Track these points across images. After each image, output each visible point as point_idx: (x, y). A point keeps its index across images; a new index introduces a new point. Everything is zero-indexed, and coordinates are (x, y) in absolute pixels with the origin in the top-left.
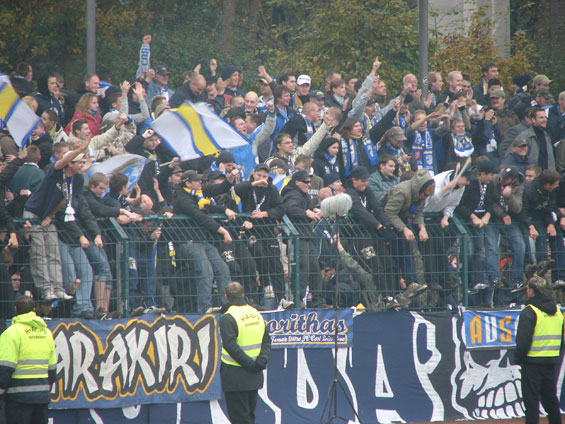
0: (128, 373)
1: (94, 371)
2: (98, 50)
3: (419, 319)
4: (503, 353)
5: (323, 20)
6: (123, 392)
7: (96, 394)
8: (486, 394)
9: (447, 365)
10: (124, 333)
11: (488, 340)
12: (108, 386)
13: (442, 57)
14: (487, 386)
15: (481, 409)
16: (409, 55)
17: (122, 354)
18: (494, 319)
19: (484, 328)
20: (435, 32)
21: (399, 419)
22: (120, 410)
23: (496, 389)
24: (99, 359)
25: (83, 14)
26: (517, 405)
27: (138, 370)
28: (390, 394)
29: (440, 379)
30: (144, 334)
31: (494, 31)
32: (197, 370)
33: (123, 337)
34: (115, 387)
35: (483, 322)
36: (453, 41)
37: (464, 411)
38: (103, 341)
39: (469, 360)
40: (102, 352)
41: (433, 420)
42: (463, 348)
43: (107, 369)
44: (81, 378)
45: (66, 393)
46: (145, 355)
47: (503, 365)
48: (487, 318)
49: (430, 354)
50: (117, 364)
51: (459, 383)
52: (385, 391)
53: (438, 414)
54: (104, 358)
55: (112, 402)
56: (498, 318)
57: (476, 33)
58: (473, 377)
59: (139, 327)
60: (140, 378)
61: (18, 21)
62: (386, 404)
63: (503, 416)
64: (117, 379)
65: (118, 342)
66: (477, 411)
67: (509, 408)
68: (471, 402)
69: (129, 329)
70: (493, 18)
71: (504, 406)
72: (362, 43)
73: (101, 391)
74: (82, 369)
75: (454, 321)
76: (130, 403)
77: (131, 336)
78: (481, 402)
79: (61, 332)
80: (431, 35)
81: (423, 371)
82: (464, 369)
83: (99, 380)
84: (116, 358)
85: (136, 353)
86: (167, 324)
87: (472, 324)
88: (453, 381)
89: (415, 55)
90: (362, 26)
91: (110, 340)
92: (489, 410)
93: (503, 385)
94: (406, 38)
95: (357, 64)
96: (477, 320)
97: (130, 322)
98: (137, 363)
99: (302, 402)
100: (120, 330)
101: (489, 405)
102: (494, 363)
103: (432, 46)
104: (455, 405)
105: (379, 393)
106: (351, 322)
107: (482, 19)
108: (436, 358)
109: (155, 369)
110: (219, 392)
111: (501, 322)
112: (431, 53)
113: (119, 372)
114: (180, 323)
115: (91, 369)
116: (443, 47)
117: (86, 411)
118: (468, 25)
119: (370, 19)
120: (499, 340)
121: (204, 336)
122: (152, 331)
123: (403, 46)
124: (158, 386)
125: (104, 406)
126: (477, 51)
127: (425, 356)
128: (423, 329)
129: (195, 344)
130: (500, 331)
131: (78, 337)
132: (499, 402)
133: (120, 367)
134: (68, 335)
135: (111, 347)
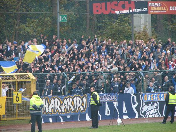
0: (68, 108)
1: (60, 107)
2: (60, 36)
3: (133, 95)
4: (152, 103)
5: (110, 29)
6: (67, 112)
7: (60, 112)
8: (148, 112)
9: (139, 105)
10: (67, 99)
11: (148, 100)
12: (63, 111)
13: (137, 37)
14: (148, 110)
15: (147, 115)
16: (129, 36)
17: (66, 103)
18: (149, 95)
19: (147, 97)
20: (135, 31)
21: (128, 117)
22: (66, 116)
23: (150, 111)
24: (61, 105)
25: (57, 28)
26: (155, 114)
27: (70, 107)
28: (126, 112)
29: (138, 108)
31: (148, 31)
32: (83, 107)
33: (67, 100)
34: (65, 111)
35: (147, 96)
36: (139, 33)
37: (143, 116)
38: (62, 101)
39: (144, 104)
40: (62, 103)
41: (136, 118)
42: (143, 102)
43: (63, 107)
44: (57, 109)
45: (54, 112)
46: (71, 104)
47: (152, 105)
48: (148, 95)
49: (135, 103)
51: (142, 109)
52: (125, 111)
53: (137, 117)
54: (62, 104)
55: (64, 114)
56: (150, 95)
57: (144, 31)
58: (145, 108)
59: (70, 98)
60: (70, 109)
61: (42, 30)
62: (125, 114)
63: (152, 117)
64: (65, 109)
65: (65, 101)
66: (146, 116)
67: (153, 115)
68: (145, 114)
70: (148, 28)
71: (152, 114)
72: (119, 34)
73: (62, 112)
74: (57, 107)
75: (141, 95)
76: (68, 115)
77: (68, 100)
78: (147, 114)
79: (53, 99)
80: (134, 32)
81: (134, 107)
82: (143, 106)
83: (61, 109)
84: (65, 104)
85: (69, 104)
86: (76, 97)
87: (145, 96)
88: (141, 109)
89: (131, 36)
90: (119, 30)
91: (64, 100)
92: (149, 115)
93: (152, 110)
94: (129, 32)
95: (118, 38)
96: (146, 95)
97: (68, 97)
98: (70, 106)
99: (106, 114)
100: (66, 98)
101: (149, 114)
102: (150, 105)
103: (134, 34)
104: (141, 114)
105: (124, 112)
106: (117, 96)
107: (145, 28)
108: (137, 104)
109: (74, 107)
110: (87, 112)
111: (151, 96)
112: (134, 36)
113: (66, 108)
114: (79, 97)
115: (59, 107)
116: (137, 35)
117: (58, 116)
118: (142, 29)
119: (120, 29)
120: (151, 100)
121: (84, 99)
122: (73, 99)
123: (128, 34)
124: (74, 111)
125: (62, 115)
126: (144, 35)
127: (134, 103)
128: (133, 97)
129: (83, 101)
130: (151, 98)
131: (56, 100)
132: (151, 114)
133: (66, 107)
134: (54, 99)
135: (64, 102)
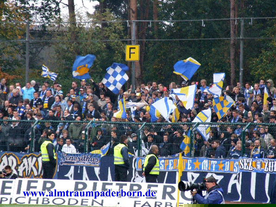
0: (28, 171)
6: (26, 177)
9: (130, 175)
10: (27, 158)
12: (21, 174)
17: (26, 164)
24: (18, 165)
27: (32, 170)
30: (35, 159)
34: (23, 175)
35: (142, 162)
38: (20, 160)
39: (137, 174)
40: (19, 163)
42: (135, 170)
43: (21, 169)
46: (34, 165)
50: (24, 168)
54: (20, 165)
58: (138, 180)
59: (33, 156)
60: (32, 173)
64: (24, 172)
65: (25, 160)
69: (29, 156)
75: (134, 160)
77: (30, 159)
79: (5, 156)
83: (18, 172)
84: (24, 166)
85: (31, 165)
87: (139, 162)
88: (132, 181)
91: (22, 160)
96: (140, 160)
97: (30, 154)
98: (32, 168)
106: (100, 159)
109: (38, 171)
115: (15, 169)
122: (37, 158)
124: (38, 176)
131: (11, 158)
134: (8, 157)
135: (22, 162)
